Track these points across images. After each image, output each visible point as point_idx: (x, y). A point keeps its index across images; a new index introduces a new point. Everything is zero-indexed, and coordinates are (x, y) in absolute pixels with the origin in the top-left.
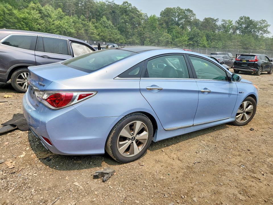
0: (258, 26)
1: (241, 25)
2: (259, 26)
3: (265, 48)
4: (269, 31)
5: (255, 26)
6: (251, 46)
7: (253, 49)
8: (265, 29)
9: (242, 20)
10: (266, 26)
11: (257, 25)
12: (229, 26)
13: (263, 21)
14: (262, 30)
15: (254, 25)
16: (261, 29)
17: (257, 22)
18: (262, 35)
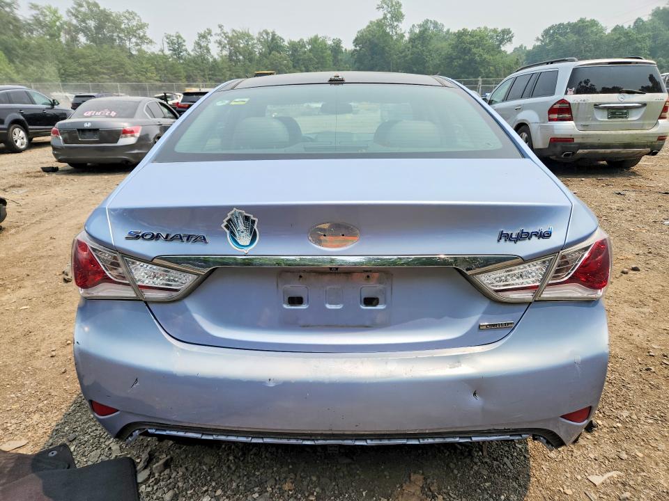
0: (123, 26)
1: (84, 21)
2: (127, 26)
3: (158, 78)
4: (151, 38)
5: (116, 25)
6: (126, 73)
7: (133, 79)
8: (142, 34)
9: (83, 9)
10: (141, 27)
11: (121, 23)
12: (55, 22)
13: (131, 13)
14: (135, 36)
15: (114, 23)
16: (131, 32)
17: (118, 16)
18: (139, 47)
